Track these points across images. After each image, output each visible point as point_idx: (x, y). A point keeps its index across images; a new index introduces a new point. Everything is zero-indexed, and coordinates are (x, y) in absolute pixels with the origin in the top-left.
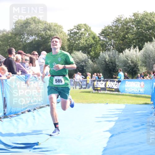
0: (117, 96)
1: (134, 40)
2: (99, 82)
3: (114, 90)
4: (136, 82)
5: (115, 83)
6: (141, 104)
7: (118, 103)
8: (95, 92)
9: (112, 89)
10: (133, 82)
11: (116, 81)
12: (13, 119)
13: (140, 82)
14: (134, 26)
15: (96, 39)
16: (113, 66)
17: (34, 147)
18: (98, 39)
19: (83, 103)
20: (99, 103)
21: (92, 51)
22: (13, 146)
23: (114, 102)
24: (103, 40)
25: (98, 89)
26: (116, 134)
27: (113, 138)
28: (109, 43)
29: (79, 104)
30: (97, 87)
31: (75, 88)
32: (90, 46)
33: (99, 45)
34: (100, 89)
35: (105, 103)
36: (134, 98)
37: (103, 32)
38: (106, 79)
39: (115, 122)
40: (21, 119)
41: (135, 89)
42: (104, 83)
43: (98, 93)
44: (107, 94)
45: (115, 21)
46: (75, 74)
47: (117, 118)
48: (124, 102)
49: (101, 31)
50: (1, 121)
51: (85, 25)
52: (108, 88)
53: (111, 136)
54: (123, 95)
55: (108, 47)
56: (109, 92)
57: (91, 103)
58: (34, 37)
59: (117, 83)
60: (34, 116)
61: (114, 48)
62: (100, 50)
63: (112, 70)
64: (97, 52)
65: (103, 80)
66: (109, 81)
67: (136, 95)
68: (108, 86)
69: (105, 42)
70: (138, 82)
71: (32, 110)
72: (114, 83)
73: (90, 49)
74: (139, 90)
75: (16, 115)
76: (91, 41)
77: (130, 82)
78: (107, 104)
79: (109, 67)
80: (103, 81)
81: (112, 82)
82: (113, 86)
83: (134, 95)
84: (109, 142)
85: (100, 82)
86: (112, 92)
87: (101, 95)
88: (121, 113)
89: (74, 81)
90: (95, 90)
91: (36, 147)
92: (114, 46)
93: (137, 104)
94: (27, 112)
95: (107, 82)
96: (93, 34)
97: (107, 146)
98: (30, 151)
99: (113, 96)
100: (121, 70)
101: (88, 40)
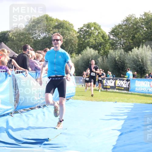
0: (125, 95)
1: (144, 40)
2: (108, 81)
3: (123, 88)
4: (145, 82)
5: (125, 82)
6: (149, 104)
7: (127, 102)
8: (104, 90)
9: (121, 88)
10: (142, 82)
11: (125, 80)
12: (23, 114)
13: (149, 81)
14: (143, 26)
15: (106, 38)
16: (122, 65)
17: (44, 143)
18: (108, 38)
19: (92, 101)
20: (108, 101)
21: (101, 49)
22: (24, 142)
23: (123, 101)
24: (113, 39)
25: (108, 87)
26: (126, 133)
27: (122, 136)
28: (119, 42)
29: (88, 101)
30: (106, 86)
31: (84, 86)
32: (99, 45)
33: (108, 44)
34: (109, 87)
35: (114, 101)
36: (142, 97)
37: (113, 31)
38: (115, 78)
39: (124, 121)
40: (31, 115)
41: (145, 88)
42: (113, 82)
43: (107, 91)
44: (115, 92)
45: (125, 21)
46: (84, 72)
47: (126, 117)
48: (133, 101)
49: (111, 30)
50: (12, 116)
51: (95, 23)
52: (117, 87)
53: (121, 135)
54: (132, 94)
55: (117, 46)
56: (117, 91)
57: (100, 101)
58: (45, 34)
59: (127, 82)
60: (44, 113)
61: (124, 47)
62: (110, 49)
63: (121, 69)
64: (107, 51)
65: (112, 78)
66: (118, 79)
67: (144, 94)
68: (118, 84)
69: (115, 41)
70: (147, 81)
71: (42, 107)
72: (123, 82)
73: (100, 47)
74: (148, 90)
75: (26, 111)
76: (100, 40)
77: (140, 82)
78: (116, 102)
79: (118, 66)
80: (112, 80)
81: (121, 81)
82: (122, 85)
83: (142, 94)
84: (118, 140)
85: (110, 81)
86: (120, 91)
87: (109, 93)
88: (130, 111)
89: (83, 78)
90: (104, 88)
91: (46, 142)
92: (124, 45)
93: (146, 103)
94: (37, 108)
95: (117, 81)
96: (102, 32)
97: (116, 144)
98: (40, 147)
99: (121, 94)
100: (129, 69)
101: (98, 38)
